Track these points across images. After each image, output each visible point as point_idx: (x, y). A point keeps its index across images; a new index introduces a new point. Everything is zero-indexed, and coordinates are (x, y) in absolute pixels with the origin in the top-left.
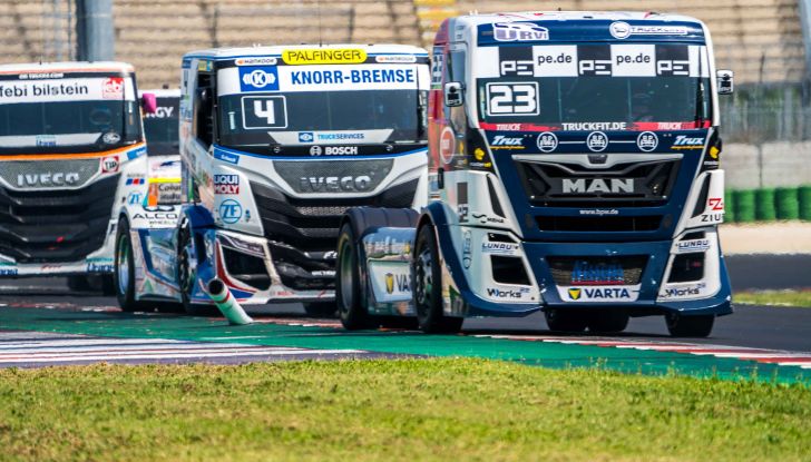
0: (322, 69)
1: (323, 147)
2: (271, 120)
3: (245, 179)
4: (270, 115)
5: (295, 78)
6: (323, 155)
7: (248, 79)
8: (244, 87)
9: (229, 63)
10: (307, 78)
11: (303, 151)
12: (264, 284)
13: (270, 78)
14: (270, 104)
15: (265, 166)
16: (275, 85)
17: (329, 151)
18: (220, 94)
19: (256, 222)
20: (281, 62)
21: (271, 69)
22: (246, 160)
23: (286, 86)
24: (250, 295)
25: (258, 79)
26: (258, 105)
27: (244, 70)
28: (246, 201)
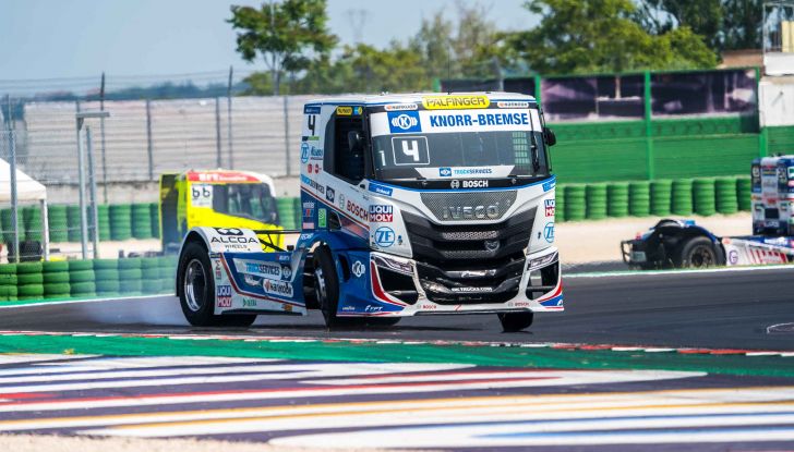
0: (455, 113)
1: (461, 182)
2: (417, 158)
3: (397, 209)
4: (415, 153)
5: (433, 121)
6: (461, 187)
7: (395, 122)
8: (393, 129)
9: (378, 109)
10: (444, 121)
11: (444, 185)
12: (412, 299)
13: (414, 122)
14: (415, 144)
15: (414, 197)
16: (418, 128)
17: (465, 184)
18: (373, 135)
19: (407, 246)
20: (421, 108)
21: (414, 113)
22: (398, 192)
23: (427, 128)
24: (401, 309)
25: (404, 122)
26: (405, 144)
27: (392, 115)
28: (398, 227)
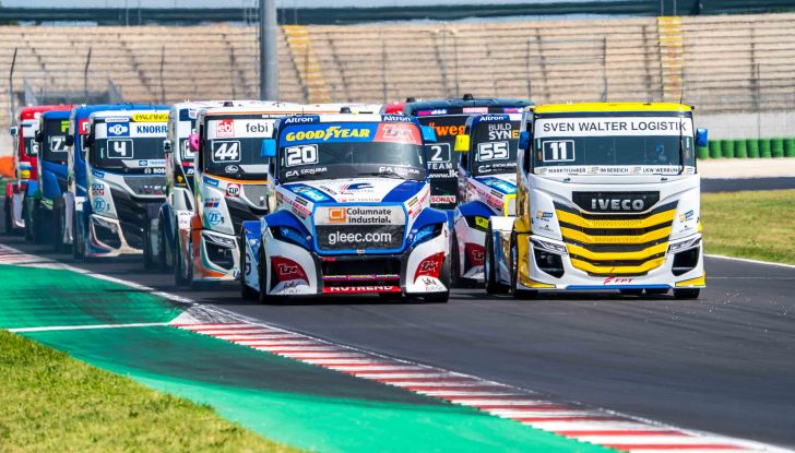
0: (155, 125)
1: (152, 169)
2: (124, 153)
3: (107, 187)
4: (123, 150)
5: (139, 129)
6: (152, 173)
7: (111, 130)
8: (109, 134)
9: (103, 121)
10: (146, 130)
11: (140, 171)
12: (117, 245)
13: (125, 129)
14: (124, 144)
15: (119, 180)
16: (128, 134)
17: (155, 171)
18: (97, 137)
19: (113, 210)
20: (131, 120)
21: (124, 124)
22: (109, 176)
23: (134, 134)
24: (109, 251)
25: (118, 130)
26: (116, 144)
27: (110, 125)
28: (108, 198)
